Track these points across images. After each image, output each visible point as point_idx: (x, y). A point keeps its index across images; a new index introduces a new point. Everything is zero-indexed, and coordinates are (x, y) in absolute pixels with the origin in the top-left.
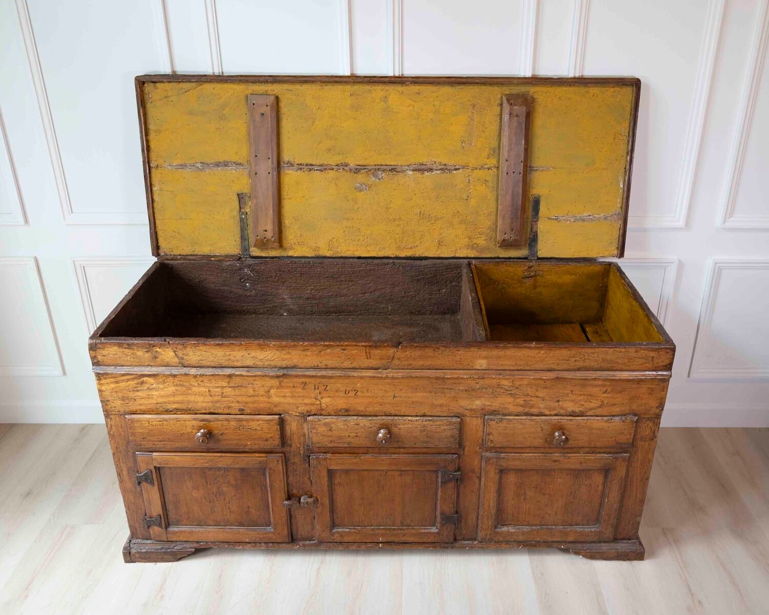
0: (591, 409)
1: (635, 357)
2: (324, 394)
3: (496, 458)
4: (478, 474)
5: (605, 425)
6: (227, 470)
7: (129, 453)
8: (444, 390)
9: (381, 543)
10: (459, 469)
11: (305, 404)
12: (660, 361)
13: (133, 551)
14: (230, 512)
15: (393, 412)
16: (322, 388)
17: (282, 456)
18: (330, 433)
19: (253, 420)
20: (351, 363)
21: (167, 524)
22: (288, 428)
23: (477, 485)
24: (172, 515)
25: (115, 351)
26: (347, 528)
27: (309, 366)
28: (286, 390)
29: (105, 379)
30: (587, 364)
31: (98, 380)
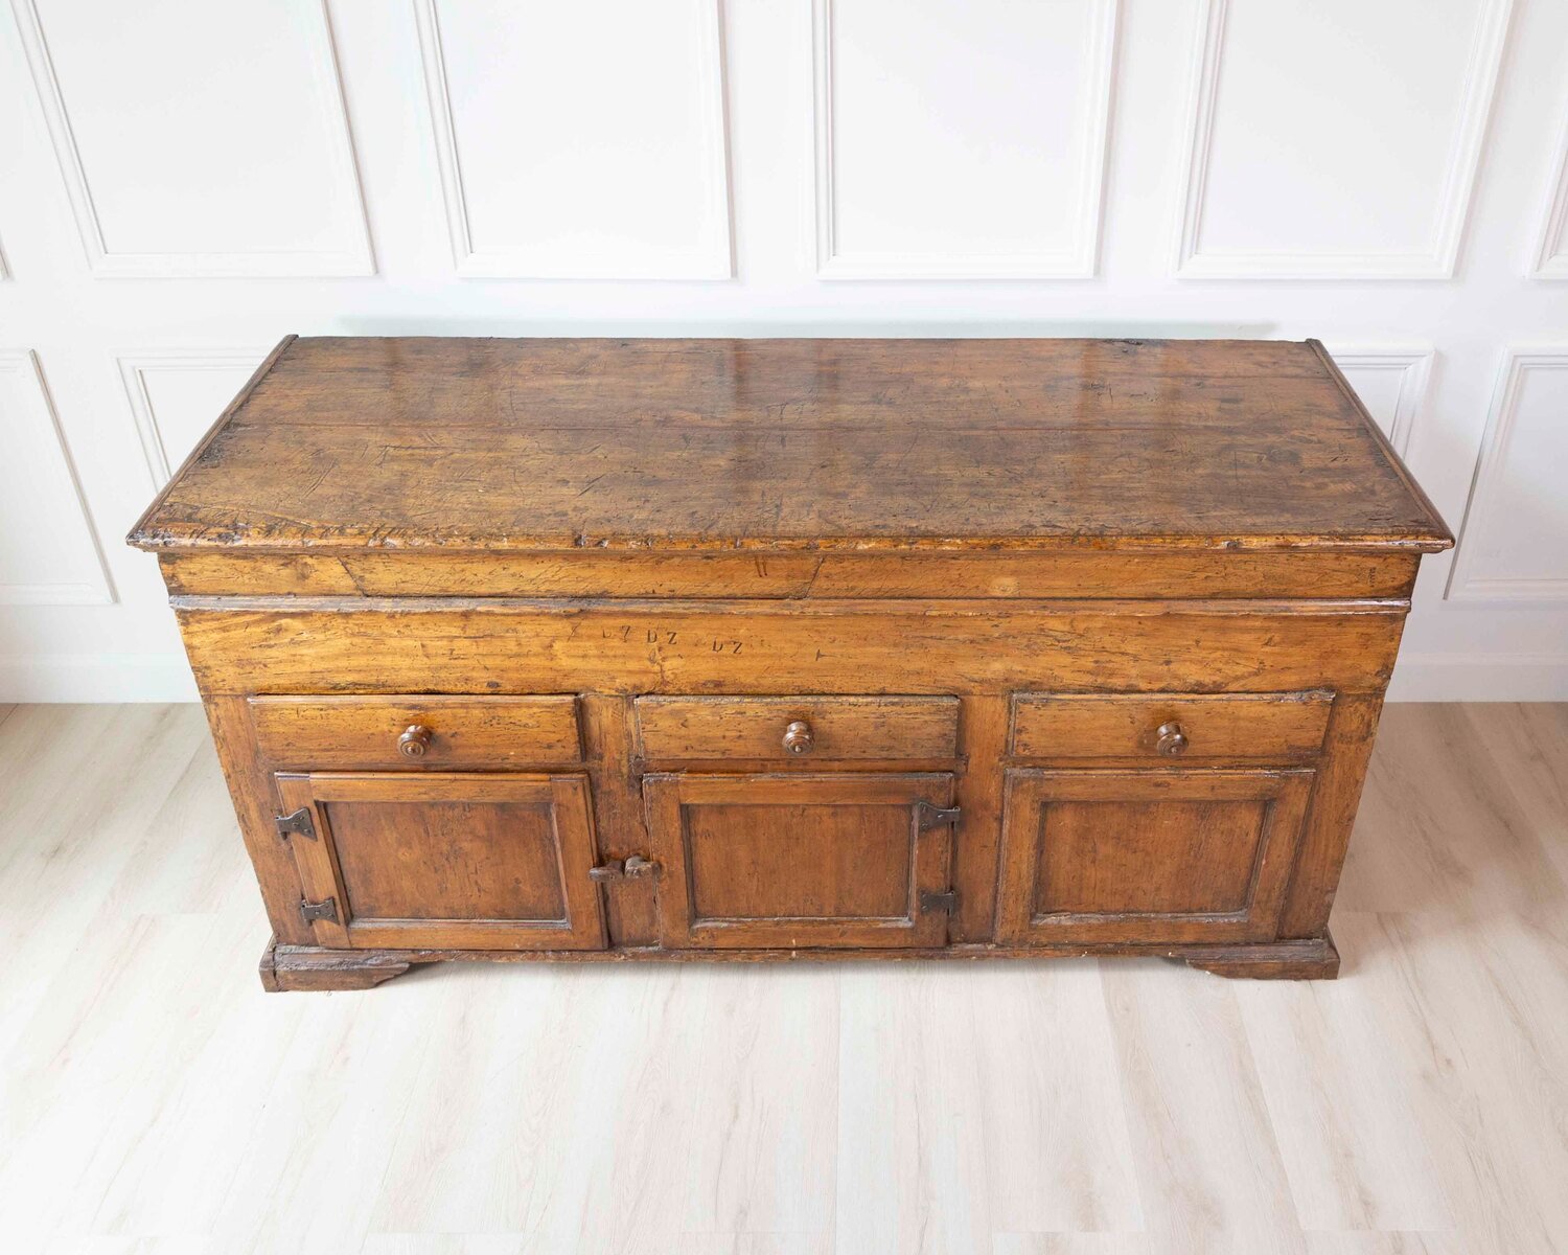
0: (1237, 678)
1: (1334, 571)
2: (669, 651)
3: (1035, 779)
4: (998, 812)
5: (1268, 711)
6: (468, 806)
7: (261, 775)
8: (925, 642)
9: (795, 949)
10: (956, 803)
11: (630, 672)
12: (1387, 577)
13: (281, 969)
14: (479, 890)
15: (817, 688)
16: (663, 638)
17: (583, 779)
18: (683, 731)
19: (519, 706)
20: (726, 586)
21: (349, 915)
22: (593, 721)
23: (995, 835)
24: (358, 897)
25: (217, 565)
26: (726, 921)
27: (635, 592)
28: (588, 644)
29: (198, 622)
30: (1232, 584)
31: (182, 624)
